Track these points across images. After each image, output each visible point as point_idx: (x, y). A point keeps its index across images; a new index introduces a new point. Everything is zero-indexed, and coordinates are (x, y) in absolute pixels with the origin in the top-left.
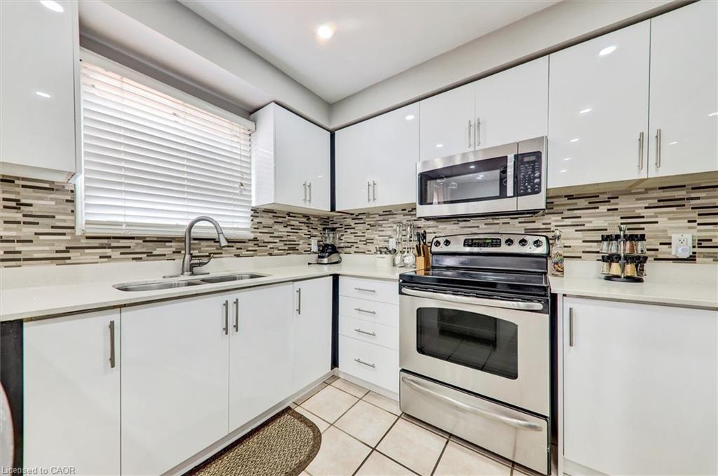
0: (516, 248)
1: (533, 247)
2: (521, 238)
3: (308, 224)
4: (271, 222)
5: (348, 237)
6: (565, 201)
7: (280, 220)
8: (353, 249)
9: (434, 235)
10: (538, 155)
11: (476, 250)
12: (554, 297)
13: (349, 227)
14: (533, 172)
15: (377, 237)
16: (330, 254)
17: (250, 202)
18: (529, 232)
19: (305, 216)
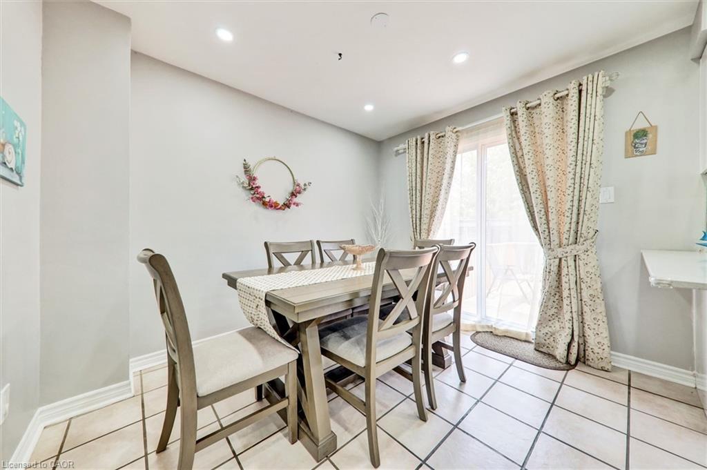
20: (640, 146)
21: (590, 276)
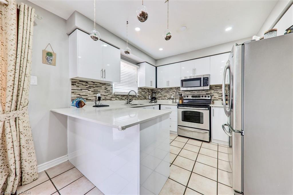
0: (204, 98)
1: (208, 98)
2: (205, 95)
3: (148, 91)
4: (141, 91)
5: (159, 95)
6: (215, 87)
7: (143, 90)
8: (161, 98)
9: (184, 95)
10: (208, 78)
11: (194, 98)
12: (210, 107)
13: (159, 92)
14: (207, 81)
15: (168, 95)
16: (155, 100)
17: (138, 86)
18: (207, 94)
19: (148, 89)
20: (49, 60)
21: (26, 129)
